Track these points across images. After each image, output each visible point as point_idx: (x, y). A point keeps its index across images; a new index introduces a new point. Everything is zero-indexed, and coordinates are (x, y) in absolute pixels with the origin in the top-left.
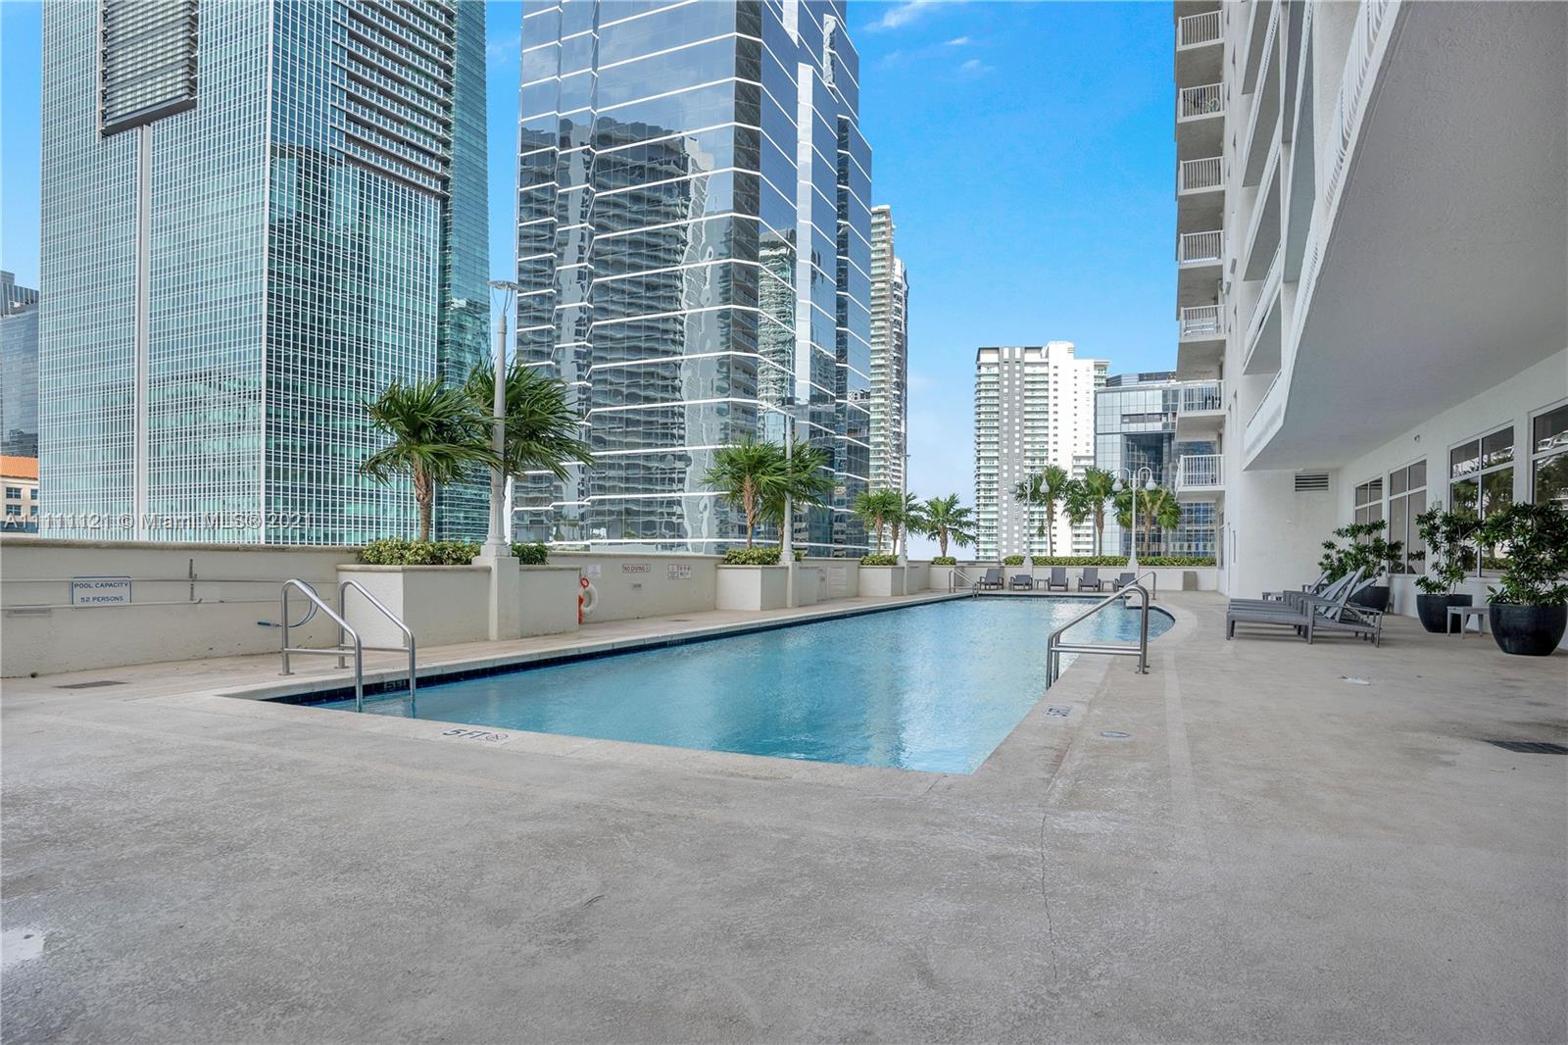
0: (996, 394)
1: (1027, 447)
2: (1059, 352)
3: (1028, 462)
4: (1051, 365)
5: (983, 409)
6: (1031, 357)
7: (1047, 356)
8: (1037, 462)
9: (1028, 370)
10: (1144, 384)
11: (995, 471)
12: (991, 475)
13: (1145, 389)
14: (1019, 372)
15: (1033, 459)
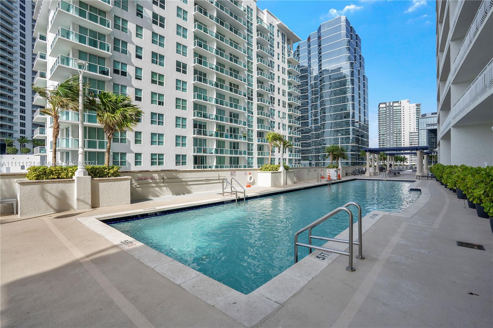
0: (385, 116)
1: (395, 130)
2: (404, 103)
3: (395, 135)
4: (402, 106)
5: (381, 120)
6: (395, 104)
7: (400, 104)
8: (398, 134)
9: (395, 108)
10: (433, 116)
11: (385, 138)
12: (384, 139)
13: (434, 117)
14: (392, 109)
15: (397, 134)
